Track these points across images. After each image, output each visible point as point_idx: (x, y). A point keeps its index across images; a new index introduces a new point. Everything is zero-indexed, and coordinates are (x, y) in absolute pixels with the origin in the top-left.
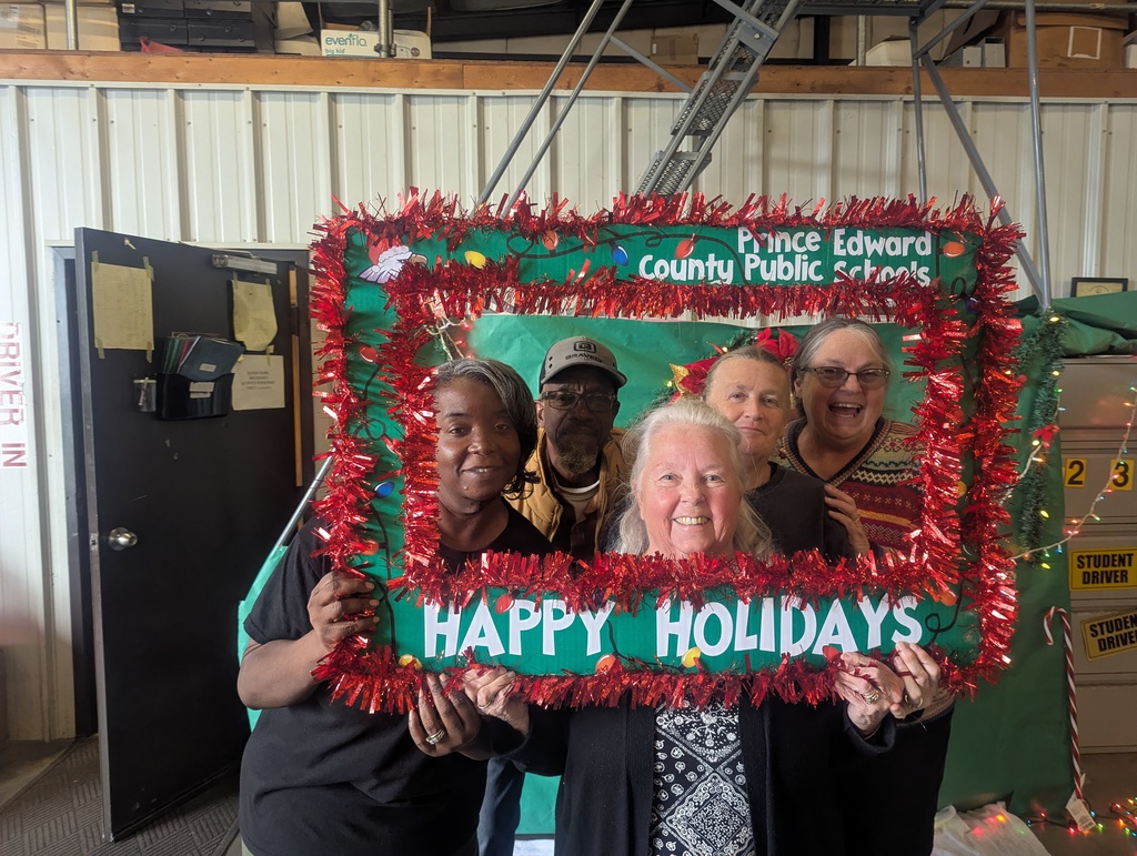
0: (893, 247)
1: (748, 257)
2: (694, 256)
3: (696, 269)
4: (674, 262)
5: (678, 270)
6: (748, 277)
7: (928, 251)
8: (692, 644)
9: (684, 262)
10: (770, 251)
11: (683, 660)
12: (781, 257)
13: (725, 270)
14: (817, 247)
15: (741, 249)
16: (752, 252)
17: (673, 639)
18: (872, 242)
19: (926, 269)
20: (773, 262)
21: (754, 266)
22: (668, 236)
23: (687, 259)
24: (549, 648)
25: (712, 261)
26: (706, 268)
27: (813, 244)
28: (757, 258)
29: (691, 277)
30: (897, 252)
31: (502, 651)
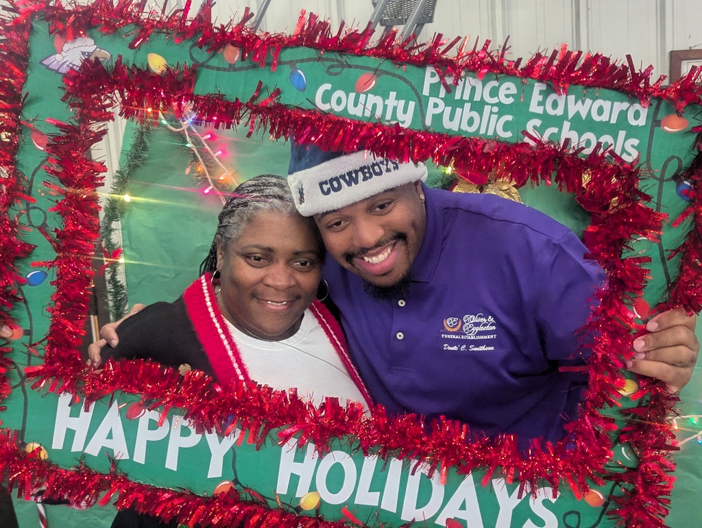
0: (600, 111)
1: (432, 100)
2: (375, 92)
3: (375, 106)
4: (352, 95)
5: (356, 105)
6: (428, 122)
7: (642, 122)
8: (313, 488)
9: (362, 97)
10: (457, 97)
11: (302, 501)
12: (468, 106)
13: (405, 111)
14: (511, 100)
15: (426, 92)
16: (438, 97)
17: (294, 479)
18: (576, 102)
19: (636, 142)
20: (459, 110)
21: (438, 111)
22: (350, 66)
23: (366, 93)
24: (172, 463)
25: (392, 100)
26: (385, 107)
27: (507, 96)
28: (441, 103)
29: (368, 114)
30: (604, 118)
31: (126, 457)
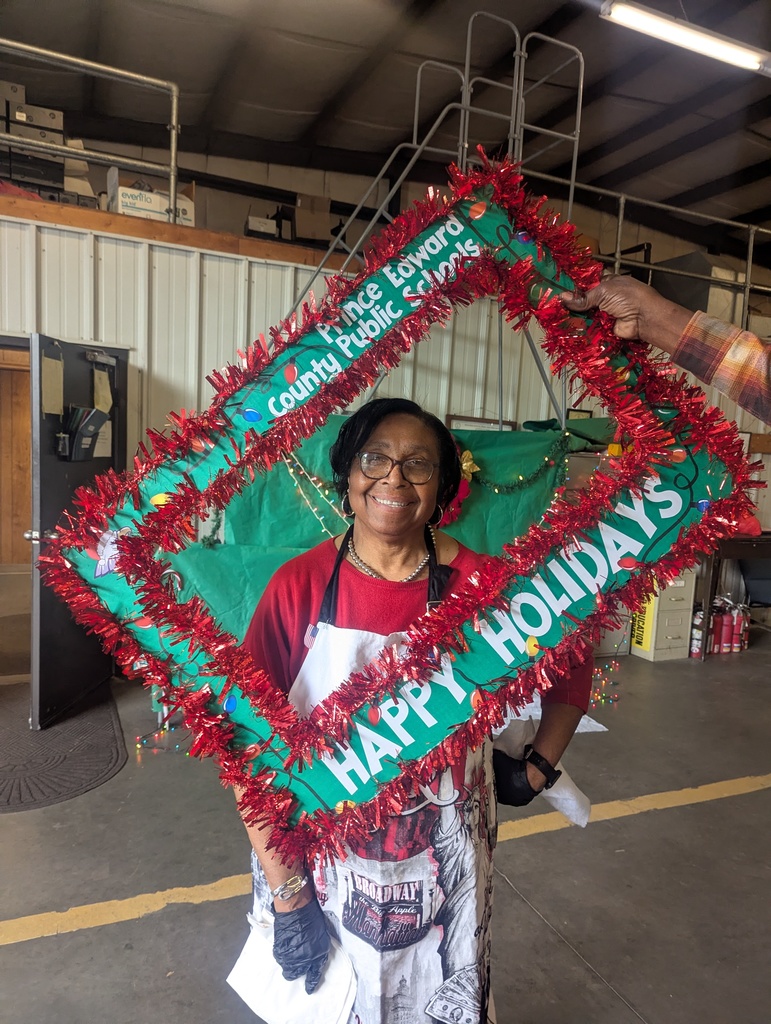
0: (433, 246)
2: (302, 373)
3: (310, 380)
4: (291, 389)
5: (299, 392)
6: (350, 355)
7: (461, 228)
8: (525, 637)
9: (298, 383)
10: (350, 324)
11: (528, 652)
12: (361, 322)
13: (331, 364)
14: (380, 293)
15: (330, 340)
16: (339, 336)
17: (509, 644)
18: (415, 256)
19: (470, 241)
20: (359, 330)
21: (348, 343)
22: (272, 375)
23: (298, 378)
24: (430, 721)
25: (317, 367)
26: (317, 374)
27: (376, 293)
28: (345, 337)
29: (312, 389)
30: (439, 247)
31: (400, 749)
